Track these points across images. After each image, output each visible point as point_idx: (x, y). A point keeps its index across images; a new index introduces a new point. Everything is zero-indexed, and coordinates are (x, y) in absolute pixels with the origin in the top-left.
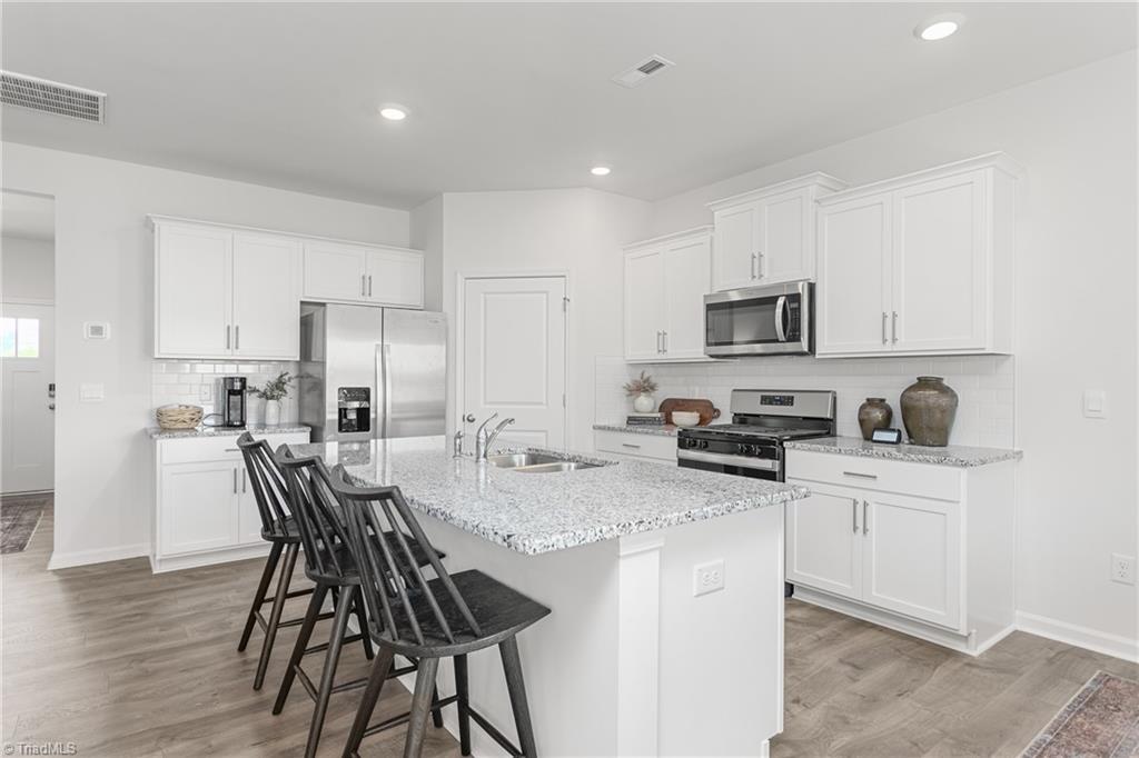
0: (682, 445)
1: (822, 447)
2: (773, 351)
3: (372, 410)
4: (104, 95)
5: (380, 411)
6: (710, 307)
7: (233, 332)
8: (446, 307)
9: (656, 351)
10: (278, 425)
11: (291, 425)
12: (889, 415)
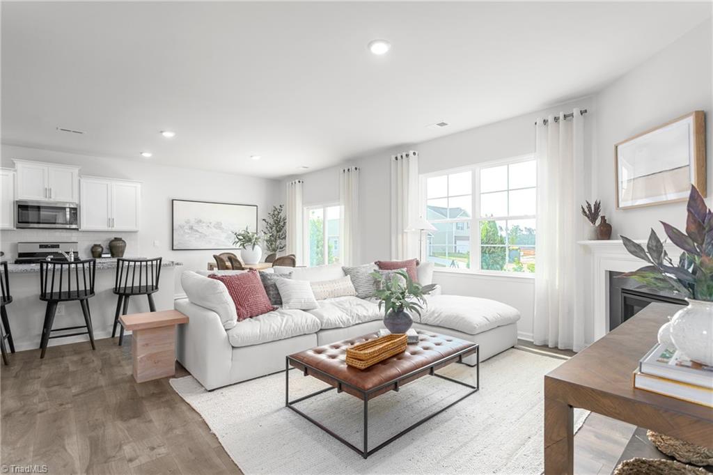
12: (103, 249)
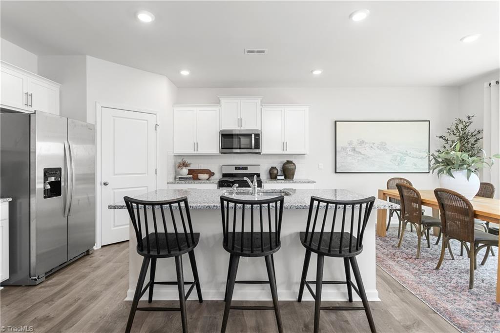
6: (223, 135)
9: (193, 150)
12: (278, 172)
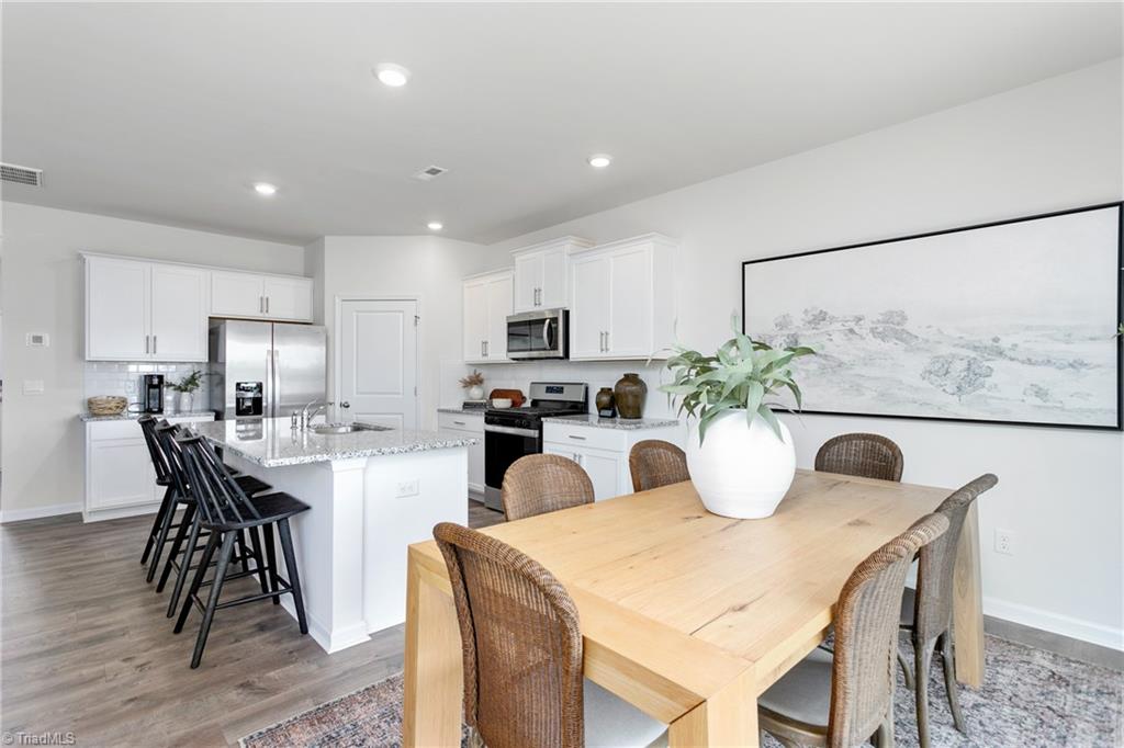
0: (488, 421)
1: (579, 422)
2: (544, 356)
3: (264, 399)
4: (40, 171)
5: (270, 400)
6: (510, 325)
7: (151, 339)
8: (327, 323)
9: (480, 355)
10: (191, 411)
11: (202, 411)
